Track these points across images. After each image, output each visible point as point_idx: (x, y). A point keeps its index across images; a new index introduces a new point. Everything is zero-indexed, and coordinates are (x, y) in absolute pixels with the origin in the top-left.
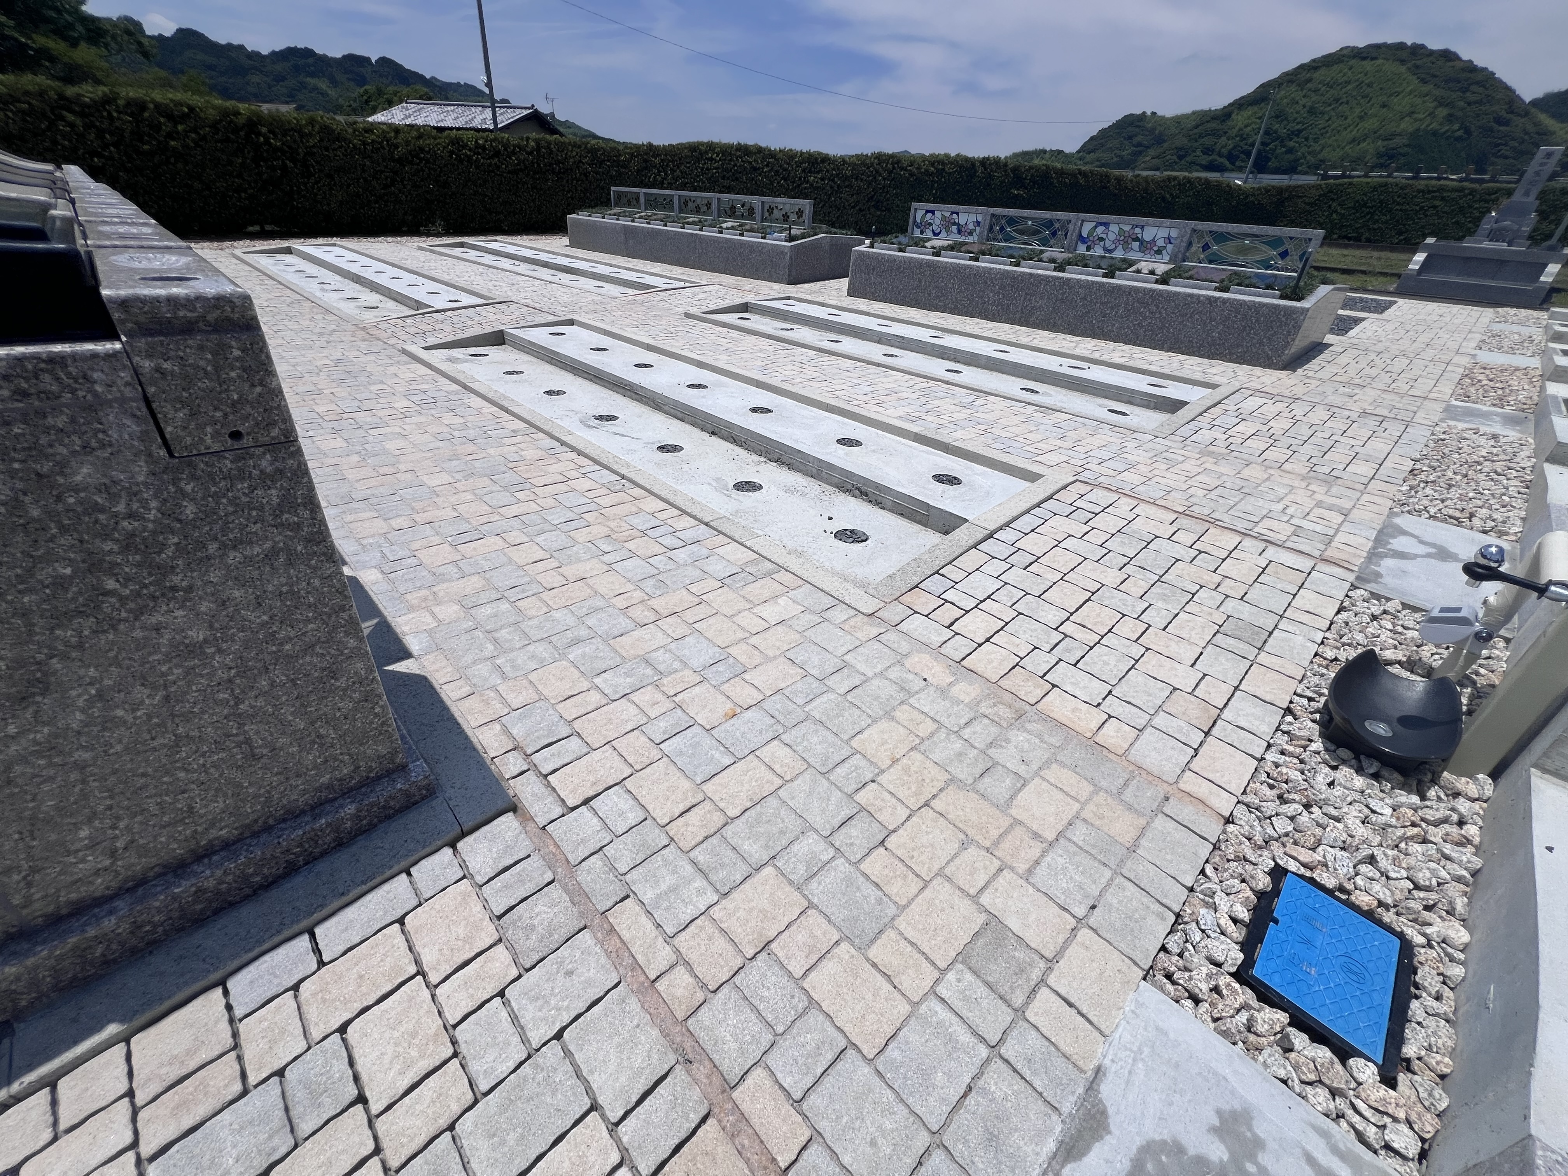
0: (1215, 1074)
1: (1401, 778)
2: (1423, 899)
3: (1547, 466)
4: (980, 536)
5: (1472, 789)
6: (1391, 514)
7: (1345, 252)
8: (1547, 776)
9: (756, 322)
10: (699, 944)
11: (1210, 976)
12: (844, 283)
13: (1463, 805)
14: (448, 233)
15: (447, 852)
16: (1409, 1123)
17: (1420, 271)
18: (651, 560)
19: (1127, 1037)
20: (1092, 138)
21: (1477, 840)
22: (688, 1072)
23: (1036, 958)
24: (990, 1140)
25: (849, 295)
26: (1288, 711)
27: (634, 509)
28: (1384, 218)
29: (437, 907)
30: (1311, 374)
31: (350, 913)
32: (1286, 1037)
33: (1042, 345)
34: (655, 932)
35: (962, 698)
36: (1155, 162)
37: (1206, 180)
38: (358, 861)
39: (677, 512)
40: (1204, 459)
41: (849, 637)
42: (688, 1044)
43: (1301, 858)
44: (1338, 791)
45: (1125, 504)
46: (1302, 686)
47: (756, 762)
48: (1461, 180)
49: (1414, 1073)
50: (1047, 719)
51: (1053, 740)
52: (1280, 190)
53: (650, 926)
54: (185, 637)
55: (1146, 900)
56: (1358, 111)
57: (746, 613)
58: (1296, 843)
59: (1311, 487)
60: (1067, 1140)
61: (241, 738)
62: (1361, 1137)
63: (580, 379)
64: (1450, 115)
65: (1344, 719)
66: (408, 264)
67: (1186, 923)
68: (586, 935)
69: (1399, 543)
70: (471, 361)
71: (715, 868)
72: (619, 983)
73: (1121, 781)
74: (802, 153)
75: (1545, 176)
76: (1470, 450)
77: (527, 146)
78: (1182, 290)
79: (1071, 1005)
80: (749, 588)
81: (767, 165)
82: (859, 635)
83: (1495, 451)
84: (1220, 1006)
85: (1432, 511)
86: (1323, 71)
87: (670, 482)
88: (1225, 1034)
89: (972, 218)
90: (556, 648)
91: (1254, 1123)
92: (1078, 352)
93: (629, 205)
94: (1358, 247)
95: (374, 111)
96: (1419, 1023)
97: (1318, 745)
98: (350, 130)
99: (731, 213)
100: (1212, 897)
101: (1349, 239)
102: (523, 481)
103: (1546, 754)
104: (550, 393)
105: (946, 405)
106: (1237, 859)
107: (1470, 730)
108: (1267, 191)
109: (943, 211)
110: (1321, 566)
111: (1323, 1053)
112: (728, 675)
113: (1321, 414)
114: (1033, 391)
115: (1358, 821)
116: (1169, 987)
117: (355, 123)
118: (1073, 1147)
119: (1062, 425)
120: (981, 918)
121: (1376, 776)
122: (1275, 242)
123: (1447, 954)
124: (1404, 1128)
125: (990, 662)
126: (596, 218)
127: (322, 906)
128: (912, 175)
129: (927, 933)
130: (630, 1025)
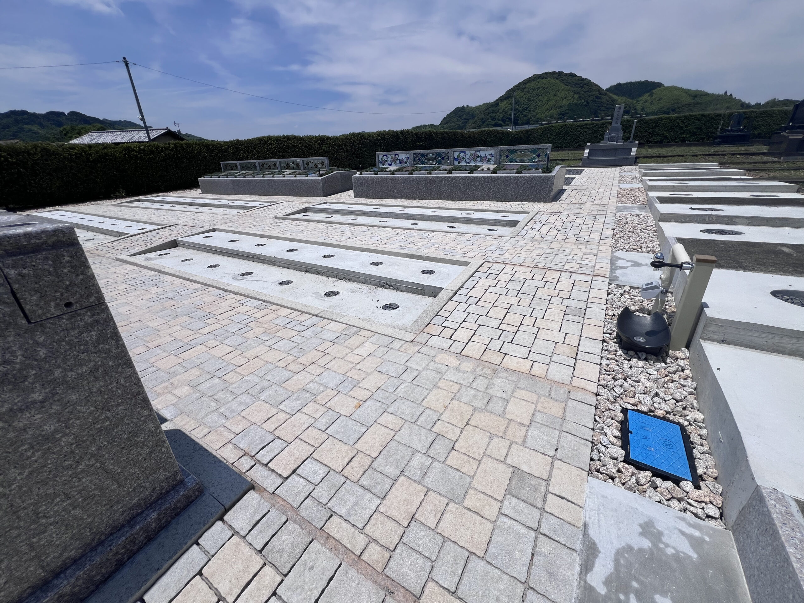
0: (632, 508)
1: (655, 357)
2: (681, 406)
3: (660, 223)
4: (451, 294)
5: (681, 355)
6: (613, 252)
7: (559, 153)
8: (706, 341)
9: (312, 216)
10: (378, 528)
11: (614, 465)
12: (351, 192)
13: (681, 362)
14: (128, 195)
15: (219, 523)
16: (711, 503)
17: (588, 156)
18: (292, 339)
19: (592, 505)
20: (445, 118)
21: (691, 375)
22: (394, 598)
23: (541, 481)
24: (550, 576)
25: (355, 197)
26: (604, 341)
27: (275, 316)
28: (569, 138)
29: (221, 557)
30: (562, 202)
31: (165, 579)
32: (653, 482)
33: (450, 207)
34: (353, 529)
35: (467, 370)
36: (473, 125)
37: (497, 130)
38: (163, 546)
39: (299, 313)
40: (534, 243)
41: (405, 354)
42: (389, 583)
43: (631, 402)
44: (634, 370)
45: (509, 268)
46: (605, 329)
47: (378, 426)
48: (591, 120)
49: (705, 481)
50: (508, 370)
51: (513, 379)
52: (527, 131)
53: (349, 527)
54: (42, 431)
55: (577, 439)
56: (546, 98)
57: (350, 354)
58: (626, 396)
59: (579, 247)
60: (584, 563)
61: (81, 488)
62: (696, 515)
63: (226, 257)
64: (580, 97)
65: (627, 337)
66: (108, 214)
67: (596, 445)
68: (315, 544)
69: (620, 263)
70: (161, 258)
71: (374, 486)
72: (341, 564)
73: (548, 390)
74: (316, 137)
75: (621, 116)
76: (631, 222)
77: (169, 147)
78: (503, 175)
79: (563, 498)
80: (348, 342)
81: (300, 144)
82: (409, 352)
83: (640, 221)
84: (624, 477)
85: (627, 248)
86: (529, 84)
87: (291, 299)
88: (630, 489)
89: (405, 156)
90: (252, 395)
91: (656, 524)
92: (467, 207)
93: (232, 169)
94: (563, 150)
95: (71, 138)
96: (699, 458)
97: (620, 352)
98: (61, 149)
99: (288, 167)
100: (603, 430)
101: (558, 147)
102: (208, 314)
103: (703, 332)
104: (211, 267)
105: (416, 239)
106: (607, 410)
107: (674, 331)
108: (522, 132)
109: (390, 155)
110: (595, 278)
111: (669, 484)
112: (351, 387)
113: (572, 217)
114: (453, 227)
115: (646, 380)
116: (600, 476)
117: (63, 145)
118: (587, 565)
119: (470, 239)
120: (511, 470)
121: (646, 359)
122: (534, 151)
123: (698, 426)
124: (710, 506)
125: (474, 350)
126: (215, 178)
127: (146, 581)
128: (370, 141)
129: (488, 485)
130: (354, 584)
